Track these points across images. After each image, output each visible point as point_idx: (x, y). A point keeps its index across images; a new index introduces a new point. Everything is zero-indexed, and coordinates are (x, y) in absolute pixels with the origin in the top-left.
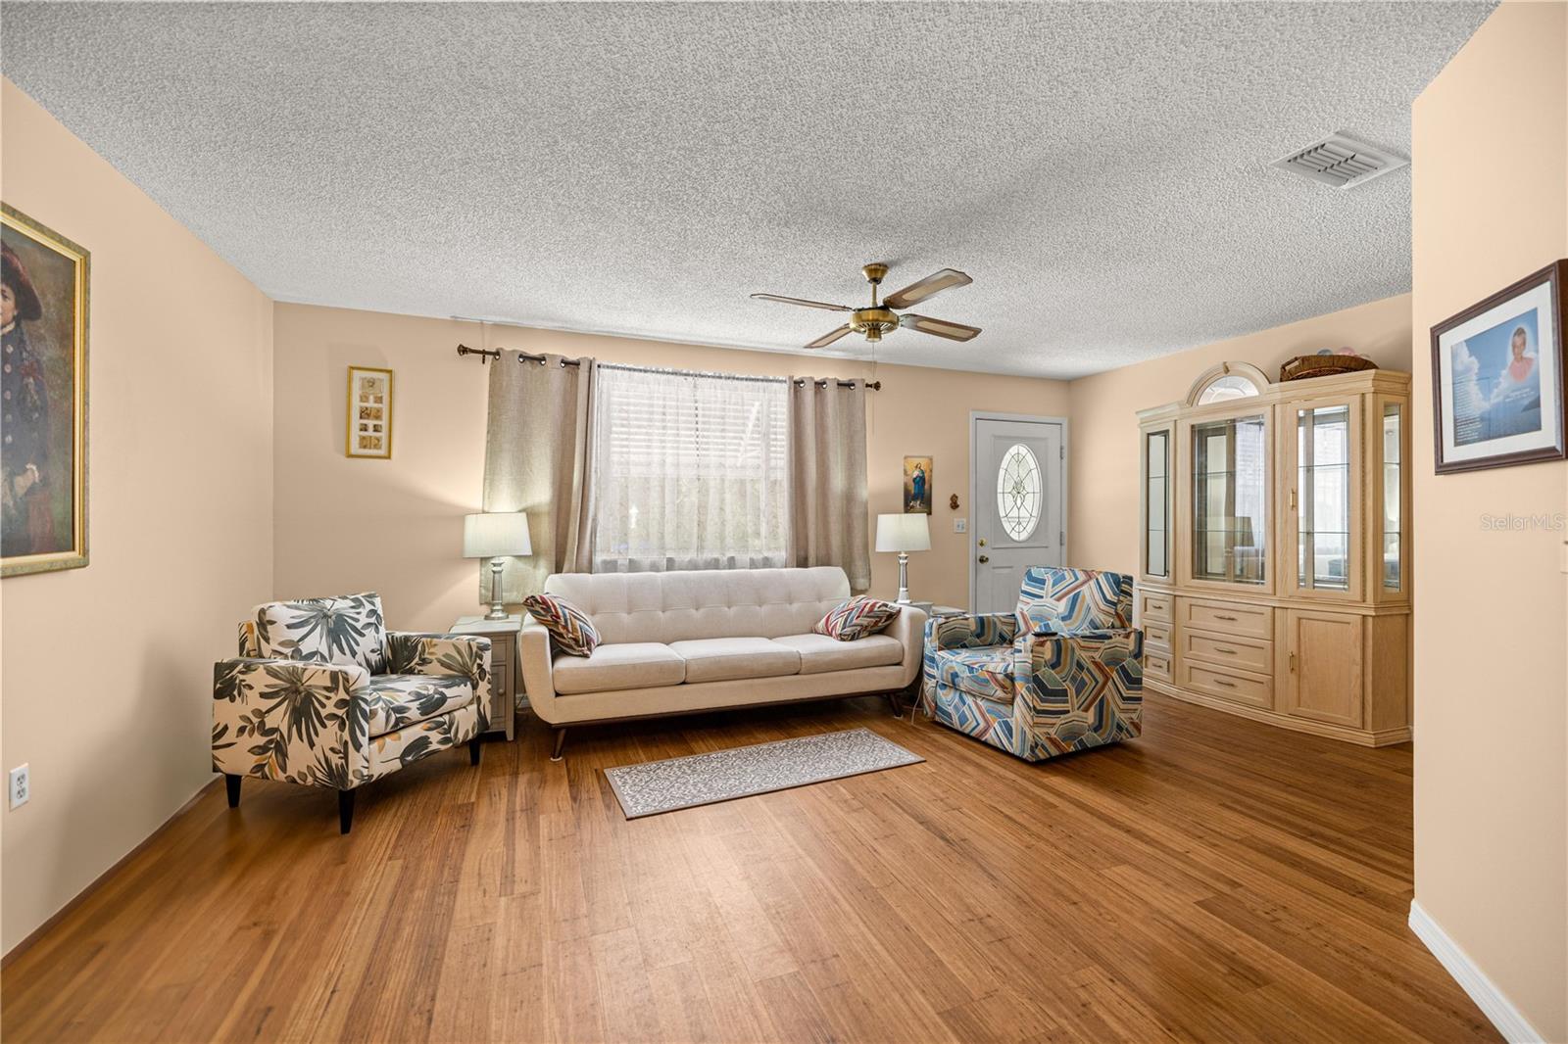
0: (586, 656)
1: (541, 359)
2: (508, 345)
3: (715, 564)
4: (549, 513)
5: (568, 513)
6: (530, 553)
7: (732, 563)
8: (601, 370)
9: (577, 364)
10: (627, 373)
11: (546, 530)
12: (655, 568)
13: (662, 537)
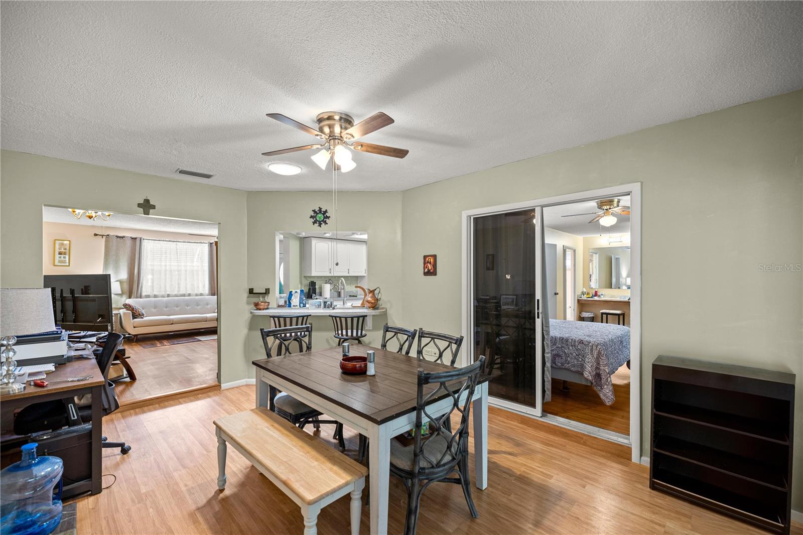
0: (142, 318)
1: (123, 237)
2: (112, 233)
3: (184, 295)
4: (126, 282)
5: (133, 282)
6: (121, 293)
7: (189, 295)
8: (144, 240)
9: (136, 239)
10: (153, 241)
11: (126, 286)
12: (163, 296)
13: (165, 287)
